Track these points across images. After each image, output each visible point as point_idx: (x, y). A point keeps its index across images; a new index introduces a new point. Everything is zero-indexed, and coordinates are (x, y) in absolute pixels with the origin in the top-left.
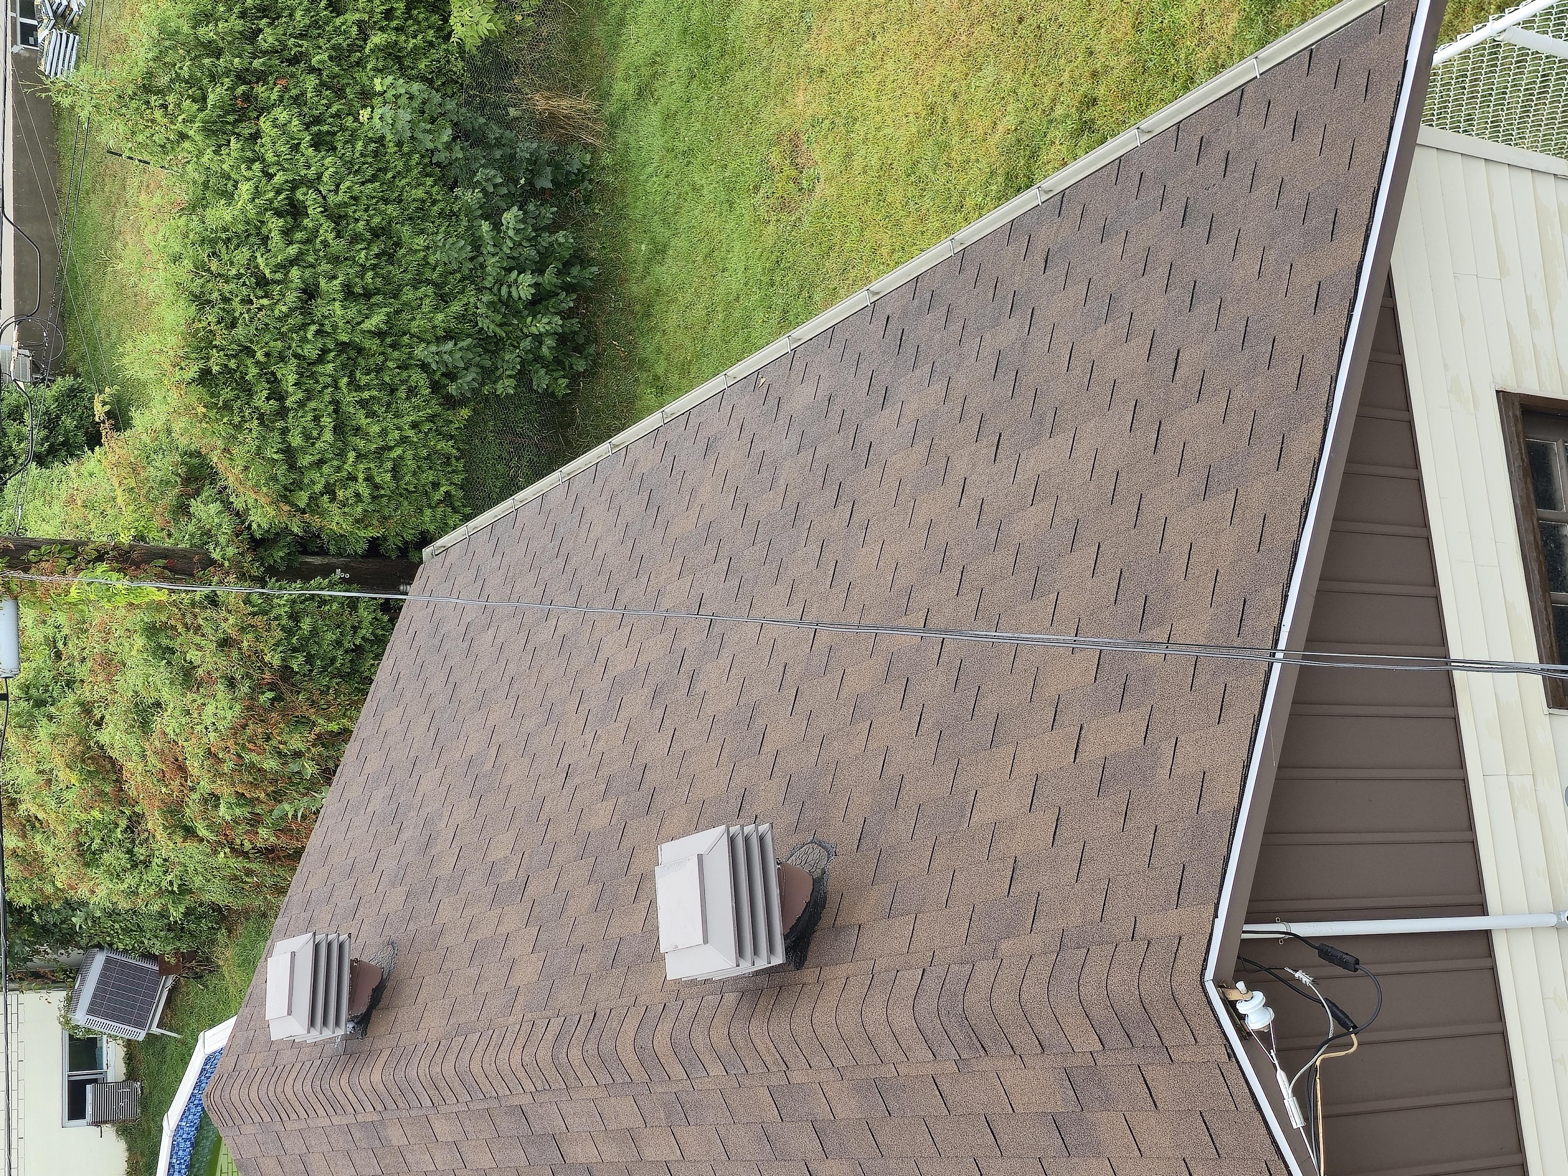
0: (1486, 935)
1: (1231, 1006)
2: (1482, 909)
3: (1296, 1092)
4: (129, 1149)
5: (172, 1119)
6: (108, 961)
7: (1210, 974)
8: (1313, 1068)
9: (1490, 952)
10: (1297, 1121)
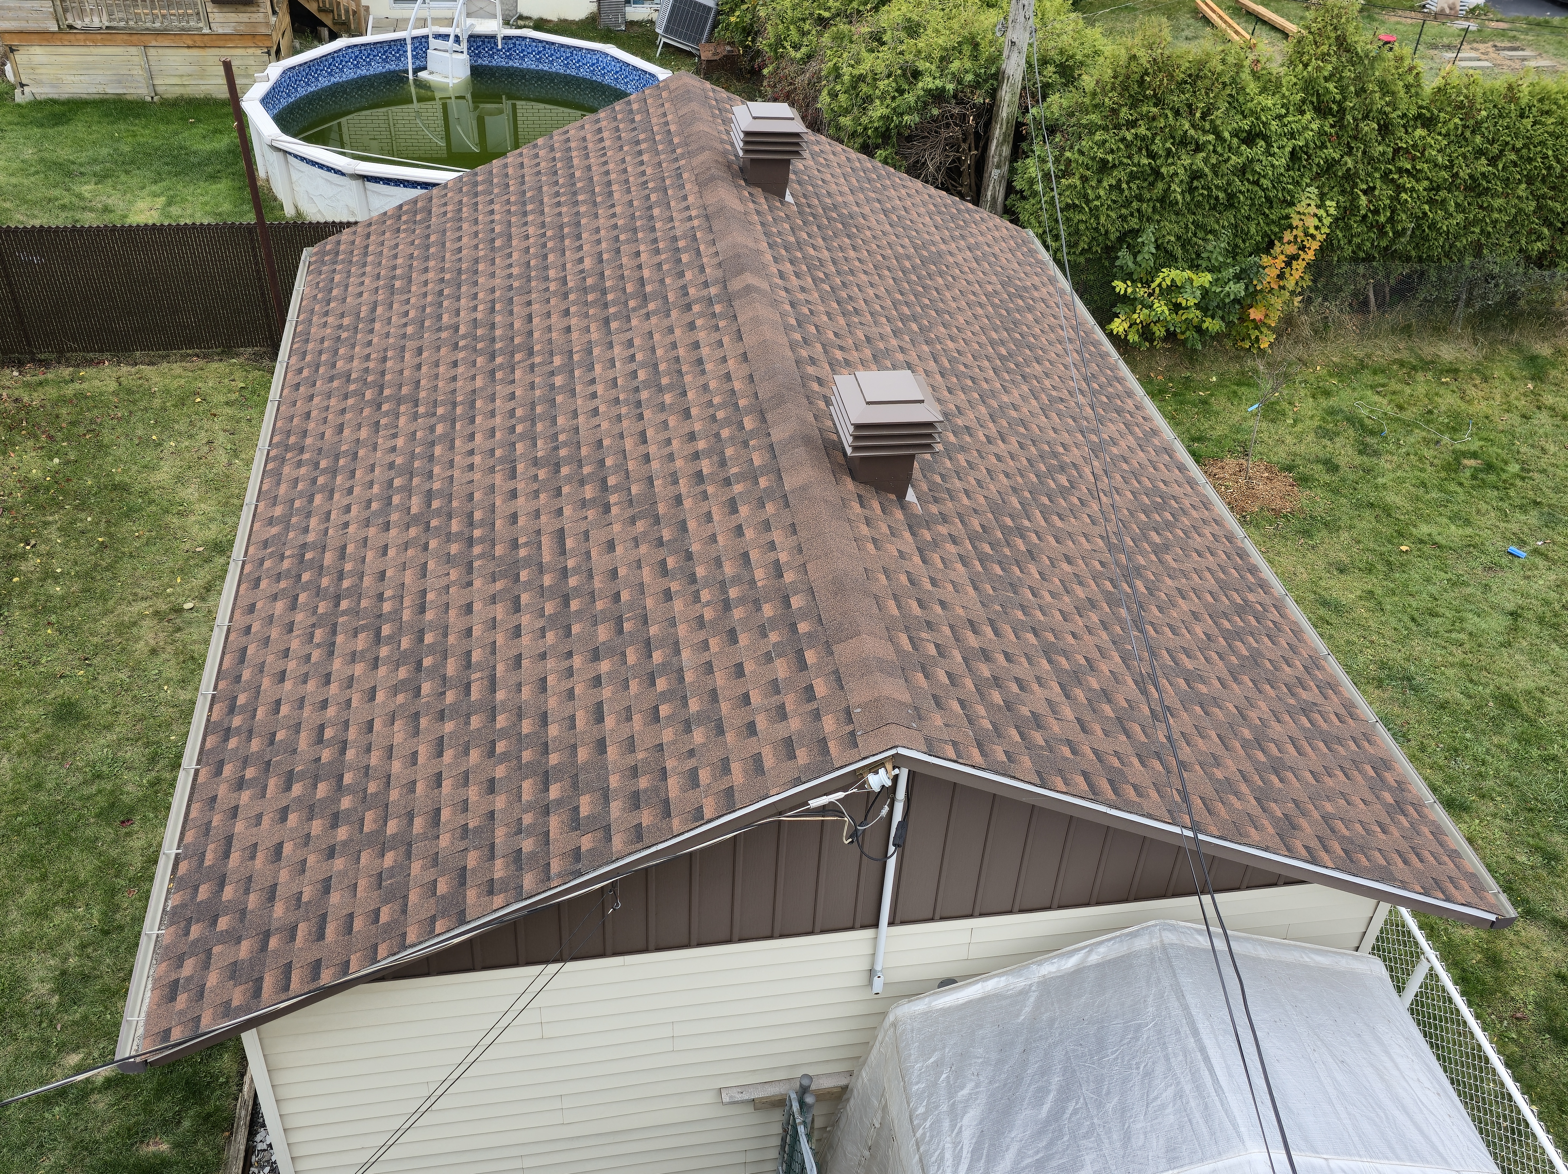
0: (876, 925)
1: (881, 764)
2: (891, 923)
3: (831, 803)
4: (581, 21)
5: (612, 50)
6: (710, 8)
7: (902, 751)
8: (843, 816)
9: (863, 927)
10: (814, 803)
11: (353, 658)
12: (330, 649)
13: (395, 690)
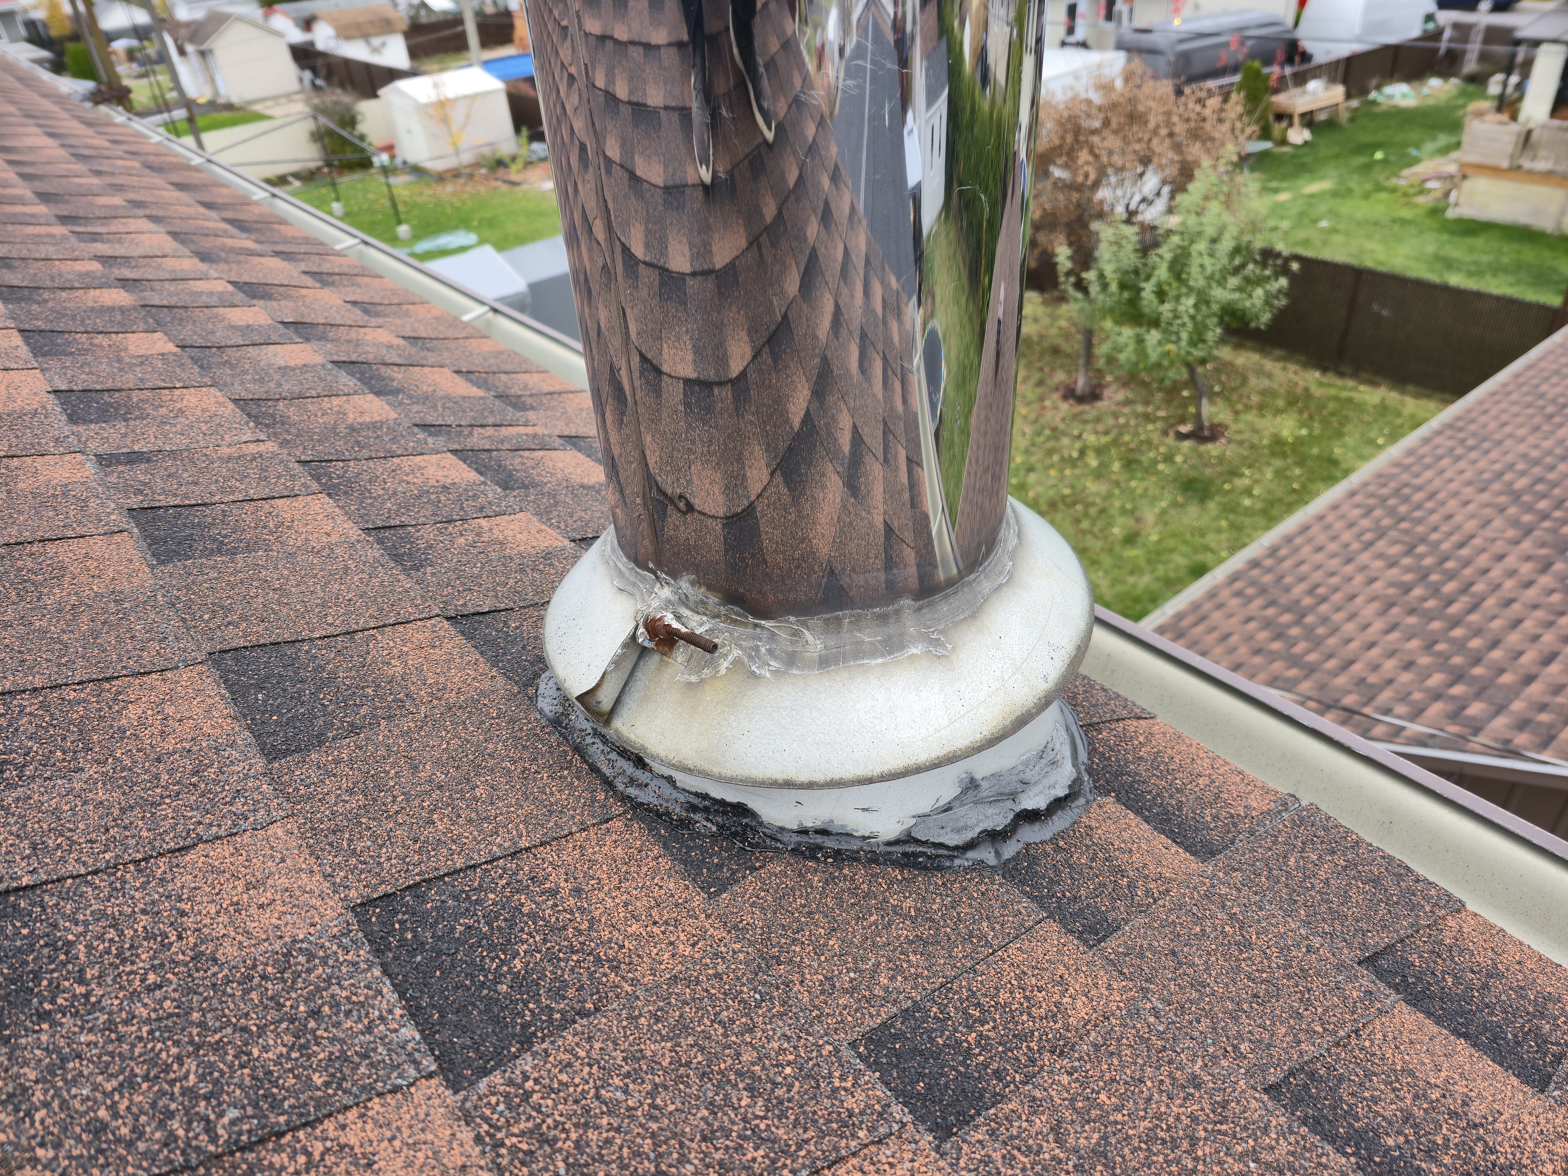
11: (1380, 556)
12: (1368, 545)
13: (1392, 584)
